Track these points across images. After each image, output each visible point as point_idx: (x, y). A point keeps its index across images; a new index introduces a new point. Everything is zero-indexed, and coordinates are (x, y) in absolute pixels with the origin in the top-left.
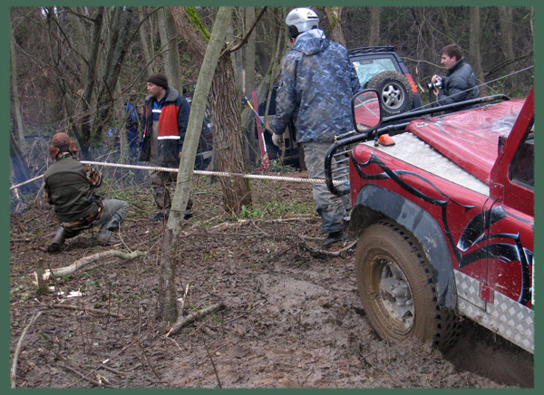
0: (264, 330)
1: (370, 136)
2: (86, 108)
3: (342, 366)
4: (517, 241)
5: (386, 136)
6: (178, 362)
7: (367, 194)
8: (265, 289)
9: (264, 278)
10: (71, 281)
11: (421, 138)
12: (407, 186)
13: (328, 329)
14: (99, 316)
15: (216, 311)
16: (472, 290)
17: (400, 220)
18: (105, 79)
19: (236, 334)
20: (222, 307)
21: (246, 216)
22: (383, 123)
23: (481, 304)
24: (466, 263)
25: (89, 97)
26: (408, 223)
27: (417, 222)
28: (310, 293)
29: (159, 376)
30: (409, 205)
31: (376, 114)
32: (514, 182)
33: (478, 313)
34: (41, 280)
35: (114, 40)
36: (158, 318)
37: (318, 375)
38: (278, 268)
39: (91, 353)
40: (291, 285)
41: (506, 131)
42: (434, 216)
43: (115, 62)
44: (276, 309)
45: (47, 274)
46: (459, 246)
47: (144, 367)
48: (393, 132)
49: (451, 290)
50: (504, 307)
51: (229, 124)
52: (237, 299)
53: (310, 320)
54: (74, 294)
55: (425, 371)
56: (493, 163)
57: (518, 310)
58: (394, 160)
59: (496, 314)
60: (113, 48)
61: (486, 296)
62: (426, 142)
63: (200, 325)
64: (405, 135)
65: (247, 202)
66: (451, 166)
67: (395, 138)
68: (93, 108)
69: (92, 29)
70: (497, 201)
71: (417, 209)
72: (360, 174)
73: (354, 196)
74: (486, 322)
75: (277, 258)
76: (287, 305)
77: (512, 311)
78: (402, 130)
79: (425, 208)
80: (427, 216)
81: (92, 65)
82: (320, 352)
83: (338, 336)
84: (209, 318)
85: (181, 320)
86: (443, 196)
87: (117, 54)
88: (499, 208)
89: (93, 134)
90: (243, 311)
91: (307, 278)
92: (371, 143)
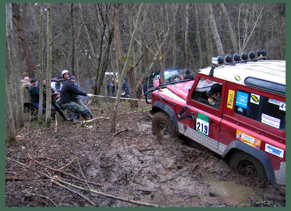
0: (137, 135)
1: (157, 89)
2: (96, 82)
3: (154, 143)
4: (193, 114)
5: (161, 89)
6: (115, 142)
7: (156, 104)
8: (138, 126)
9: (138, 124)
10: (90, 124)
11: (169, 90)
12: (166, 101)
13: (152, 135)
14: (97, 132)
15: (125, 131)
16: (182, 126)
17: (164, 110)
18: (101, 74)
19: (130, 136)
20: (127, 130)
21: (136, 110)
22: (160, 86)
23: (184, 130)
24: (180, 120)
25: (97, 79)
26: (166, 110)
27: (168, 110)
28: (149, 127)
29: (110, 145)
30: (166, 106)
31: (158, 84)
32: (192, 100)
33: (183, 132)
34: (82, 123)
35: (104, 64)
36: (111, 132)
37: (148, 145)
38: (142, 122)
39: (94, 140)
40: (145, 125)
41: (190, 88)
42: (173, 108)
43: (104, 70)
44: (140, 131)
45: (84, 122)
46: (179, 116)
47: (107, 143)
48: (162, 88)
49: (177, 127)
50: (189, 130)
51: (133, 86)
52: (131, 128)
53: (148, 133)
54: (90, 127)
55: (175, 145)
56: (187, 95)
57: (193, 131)
58: (163, 95)
59: (188, 132)
60: (103, 66)
61: (185, 128)
62: (171, 90)
63: (121, 134)
64: (166, 89)
65: (137, 106)
66: (177, 96)
67: (163, 90)
68: (98, 82)
69: (98, 61)
70: (188, 105)
71: (168, 107)
72: (154, 98)
73: (153, 104)
74: (185, 135)
75: (142, 119)
76: (143, 130)
77: (192, 131)
78: (165, 88)
79: (170, 107)
80: (171, 108)
81: (98, 71)
82: (149, 139)
83: (155, 137)
84: (123, 132)
85: (116, 133)
86: (175, 103)
87: (104, 68)
88: (188, 106)
89: (98, 89)
90: (132, 131)
91: (149, 124)
92: (157, 91)
